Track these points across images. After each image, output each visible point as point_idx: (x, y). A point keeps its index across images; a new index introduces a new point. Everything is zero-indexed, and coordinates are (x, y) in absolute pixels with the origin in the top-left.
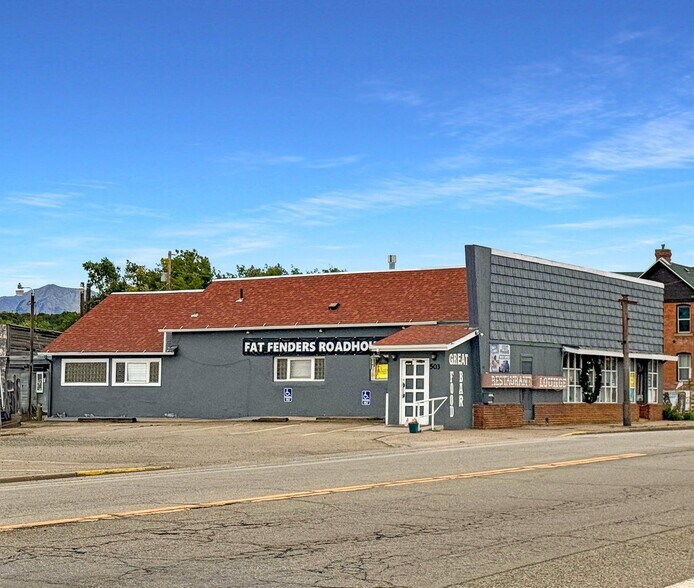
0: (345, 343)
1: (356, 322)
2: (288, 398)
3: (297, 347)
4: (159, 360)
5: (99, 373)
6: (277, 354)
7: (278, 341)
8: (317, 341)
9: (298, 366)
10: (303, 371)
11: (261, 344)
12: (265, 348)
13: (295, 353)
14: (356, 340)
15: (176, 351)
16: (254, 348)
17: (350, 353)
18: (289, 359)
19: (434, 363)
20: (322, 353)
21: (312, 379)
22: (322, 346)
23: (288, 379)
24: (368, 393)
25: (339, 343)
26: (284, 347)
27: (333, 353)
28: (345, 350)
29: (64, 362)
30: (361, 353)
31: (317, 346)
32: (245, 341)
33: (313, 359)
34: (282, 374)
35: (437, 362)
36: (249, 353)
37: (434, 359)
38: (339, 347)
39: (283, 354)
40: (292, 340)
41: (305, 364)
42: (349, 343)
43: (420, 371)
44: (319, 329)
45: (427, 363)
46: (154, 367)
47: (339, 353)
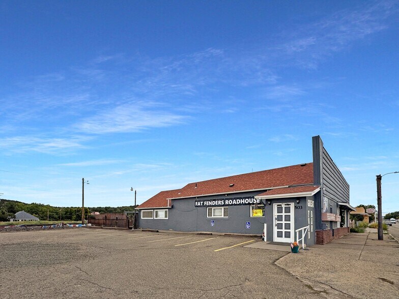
0: (237, 200)
1: (243, 190)
2: (212, 224)
3: (216, 203)
4: (167, 210)
5: (150, 214)
6: (208, 206)
7: (208, 201)
8: (224, 200)
9: (216, 211)
10: (219, 213)
11: (202, 202)
12: (203, 204)
13: (215, 206)
14: (242, 199)
15: (172, 207)
16: (199, 204)
17: (240, 204)
18: (213, 208)
19: (298, 205)
20: (227, 205)
21: (223, 216)
22: (227, 202)
23: (213, 217)
24: (249, 223)
25: (234, 200)
26: (210, 203)
27: (232, 205)
28: (238, 203)
29: (142, 211)
30: (245, 204)
31: (225, 202)
32: (196, 201)
33: (223, 208)
34: (210, 214)
35: (300, 205)
36: (197, 206)
37: (298, 203)
38: (234, 202)
39: (210, 206)
40: (214, 200)
41: (219, 210)
42: (239, 200)
43: (288, 210)
44: (225, 194)
45: (292, 206)
46: (166, 212)
47: (235, 205)
